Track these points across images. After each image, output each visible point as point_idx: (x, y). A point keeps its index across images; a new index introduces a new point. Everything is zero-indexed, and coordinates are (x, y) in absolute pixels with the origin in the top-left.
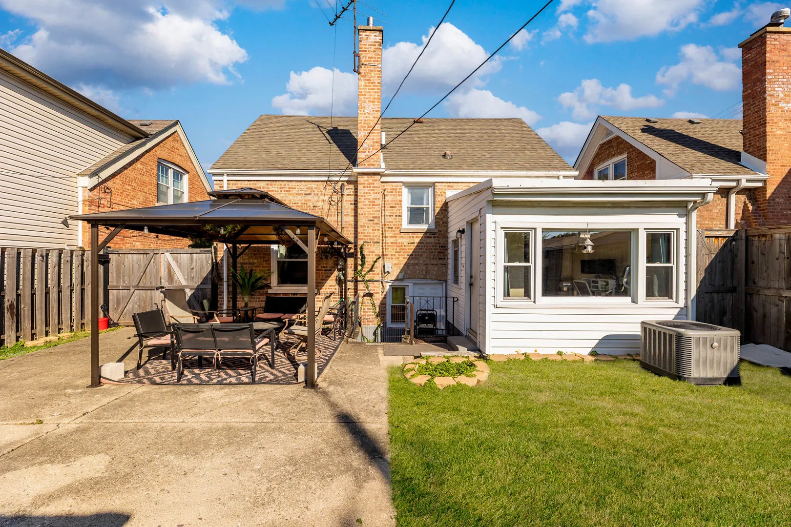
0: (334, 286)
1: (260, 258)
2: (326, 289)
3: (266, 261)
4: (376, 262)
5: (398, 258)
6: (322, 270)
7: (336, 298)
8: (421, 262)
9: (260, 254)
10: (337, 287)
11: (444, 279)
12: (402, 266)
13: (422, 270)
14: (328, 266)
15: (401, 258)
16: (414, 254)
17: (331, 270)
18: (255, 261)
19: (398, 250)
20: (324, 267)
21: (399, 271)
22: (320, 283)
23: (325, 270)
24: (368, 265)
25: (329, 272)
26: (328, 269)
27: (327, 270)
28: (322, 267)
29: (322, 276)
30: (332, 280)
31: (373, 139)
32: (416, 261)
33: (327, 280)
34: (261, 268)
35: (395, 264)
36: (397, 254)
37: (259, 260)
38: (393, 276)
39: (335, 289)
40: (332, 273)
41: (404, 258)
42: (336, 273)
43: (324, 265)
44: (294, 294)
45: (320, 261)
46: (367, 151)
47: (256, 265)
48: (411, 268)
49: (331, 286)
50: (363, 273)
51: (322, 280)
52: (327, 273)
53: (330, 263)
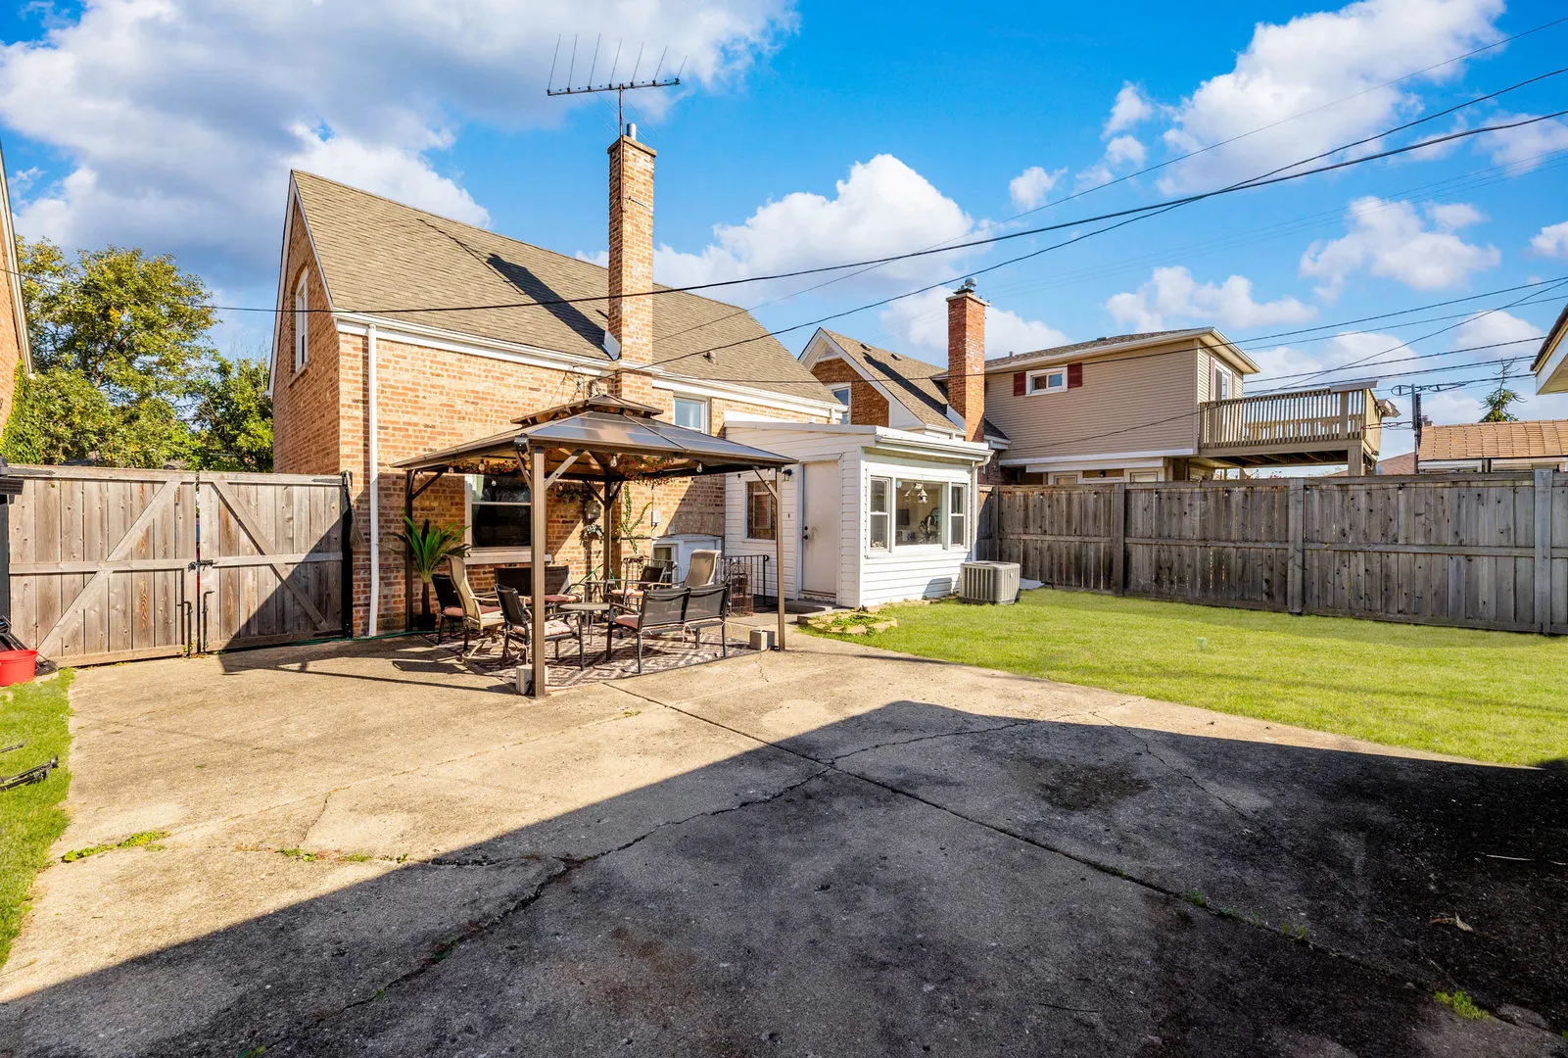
0: (577, 548)
1: (446, 498)
2: (564, 553)
3: (457, 504)
4: (646, 508)
5: (667, 503)
6: (559, 522)
7: (580, 568)
8: (695, 509)
9: (444, 491)
10: (582, 549)
11: (722, 534)
12: (673, 514)
13: (695, 521)
14: (568, 515)
15: (671, 503)
16: (687, 498)
17: (572, 522)
18: (435, 504)
19: (667, 492)
20: (562, 517)
21: (668, 522)
22: (555, 543)
23: (564, 522)
24: (636, 513)
25: (570, 524)
26: (568, 520)
27: (567, 522)
28: (558, 517)
29: (559, 533)
30: (575, 538)
31: (643, 319)
32: (690, 509)
33: (567, 538)
34: (447, 518)
35: (664, 513)
36: (666, 498)
37: (444, 503)
38: (660, 531)
39: (580, 553)
40: (574, 527)
41: (675, 504)
42: (580, 526)
43: (562, 514)
44: (510, 564)
45: (554, 506)
46: (635, 336)
47: (436, 512)
48: (684, 518)
49: (573, 548)
50: (630, 526)
51: (558, 538)
52: (567, 527)
53: (571, 509)
